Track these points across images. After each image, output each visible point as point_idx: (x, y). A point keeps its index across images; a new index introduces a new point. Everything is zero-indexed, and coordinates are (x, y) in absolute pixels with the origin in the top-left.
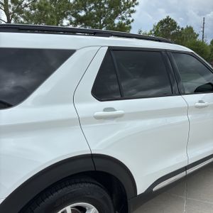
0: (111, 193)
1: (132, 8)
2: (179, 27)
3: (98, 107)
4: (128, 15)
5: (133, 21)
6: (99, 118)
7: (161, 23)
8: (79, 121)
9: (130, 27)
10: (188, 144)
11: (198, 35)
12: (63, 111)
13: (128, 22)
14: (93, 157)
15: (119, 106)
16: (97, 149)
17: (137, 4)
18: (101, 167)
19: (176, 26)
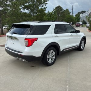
0: (56, 49)
1: (46, 3)
2: (63, 10)
3: (55, 35)
4: (44, 5)
5: (46, 8)
6: (55, 36)
7: (57, 8)
8: (53, 37)
9: (46, 10)
10: (69, 43)
11: (70, 13)
12: (50, 35)
13: (45, 8)
14: (55, 42)
15: (58, 35)
16: (56, 41)
17: (48, 1)
18: (54, 44)
19: (62, 9)
